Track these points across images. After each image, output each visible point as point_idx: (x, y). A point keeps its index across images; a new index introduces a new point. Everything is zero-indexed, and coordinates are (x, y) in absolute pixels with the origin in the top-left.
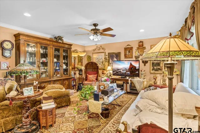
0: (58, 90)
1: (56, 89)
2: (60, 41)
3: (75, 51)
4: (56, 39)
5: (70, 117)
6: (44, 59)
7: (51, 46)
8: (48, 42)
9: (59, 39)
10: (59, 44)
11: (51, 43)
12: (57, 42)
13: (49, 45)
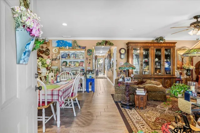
0: (154, 85)
1: (153, 84)
2: (161, 41)
3: (182, 49)
4: (157, 41)
5: (160, 109)
6: (146, 59)
7: (152, 48)
8: (149, 45)
9: (160, 40)
10: (160, 45)
11: (152, 45)
12: (158, 43)
13: (150, 47)
